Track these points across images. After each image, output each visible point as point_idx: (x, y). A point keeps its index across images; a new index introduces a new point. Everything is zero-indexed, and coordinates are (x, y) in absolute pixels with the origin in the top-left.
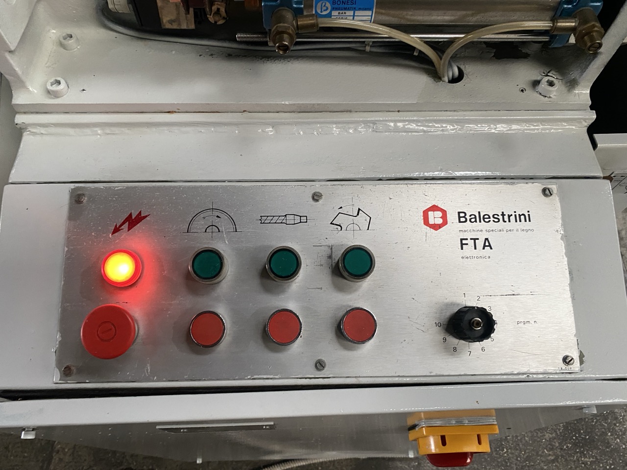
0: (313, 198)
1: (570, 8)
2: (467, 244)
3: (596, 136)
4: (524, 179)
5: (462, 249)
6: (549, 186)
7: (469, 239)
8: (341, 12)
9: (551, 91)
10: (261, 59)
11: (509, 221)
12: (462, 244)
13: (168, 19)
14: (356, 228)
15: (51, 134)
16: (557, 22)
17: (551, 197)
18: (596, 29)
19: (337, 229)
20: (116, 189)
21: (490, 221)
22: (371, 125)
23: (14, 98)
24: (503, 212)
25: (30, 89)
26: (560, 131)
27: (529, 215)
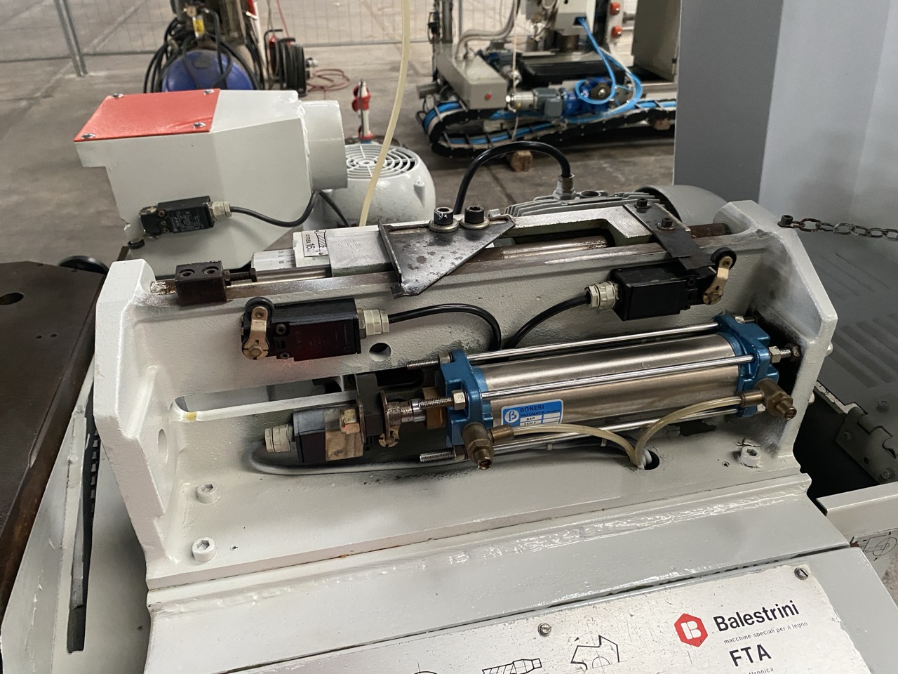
0: (542, 634)
1: (750, 382)
2: (740, 657)
3: (820, 500)
4: (768, 563)
5: (737, 665)
6: (800, 567)
7: (740, 650)
8: (529, 418)
9: (756, 461)
10: (435, 476)
11: (775, 618)
12: (735, 659)
13: (334, 450)
14: (604, 661)
15: (192, 611)
16: (744, 396)
17: (808, 579)
18: (784, 397)
19: (581, 668)
20: (292, 669)
21: (753, 622)
22: (578, 530)
23: (148, 572)
24: (763, 608)
25: (170, 557)
26: (781, 501)
27: (793, 605)
